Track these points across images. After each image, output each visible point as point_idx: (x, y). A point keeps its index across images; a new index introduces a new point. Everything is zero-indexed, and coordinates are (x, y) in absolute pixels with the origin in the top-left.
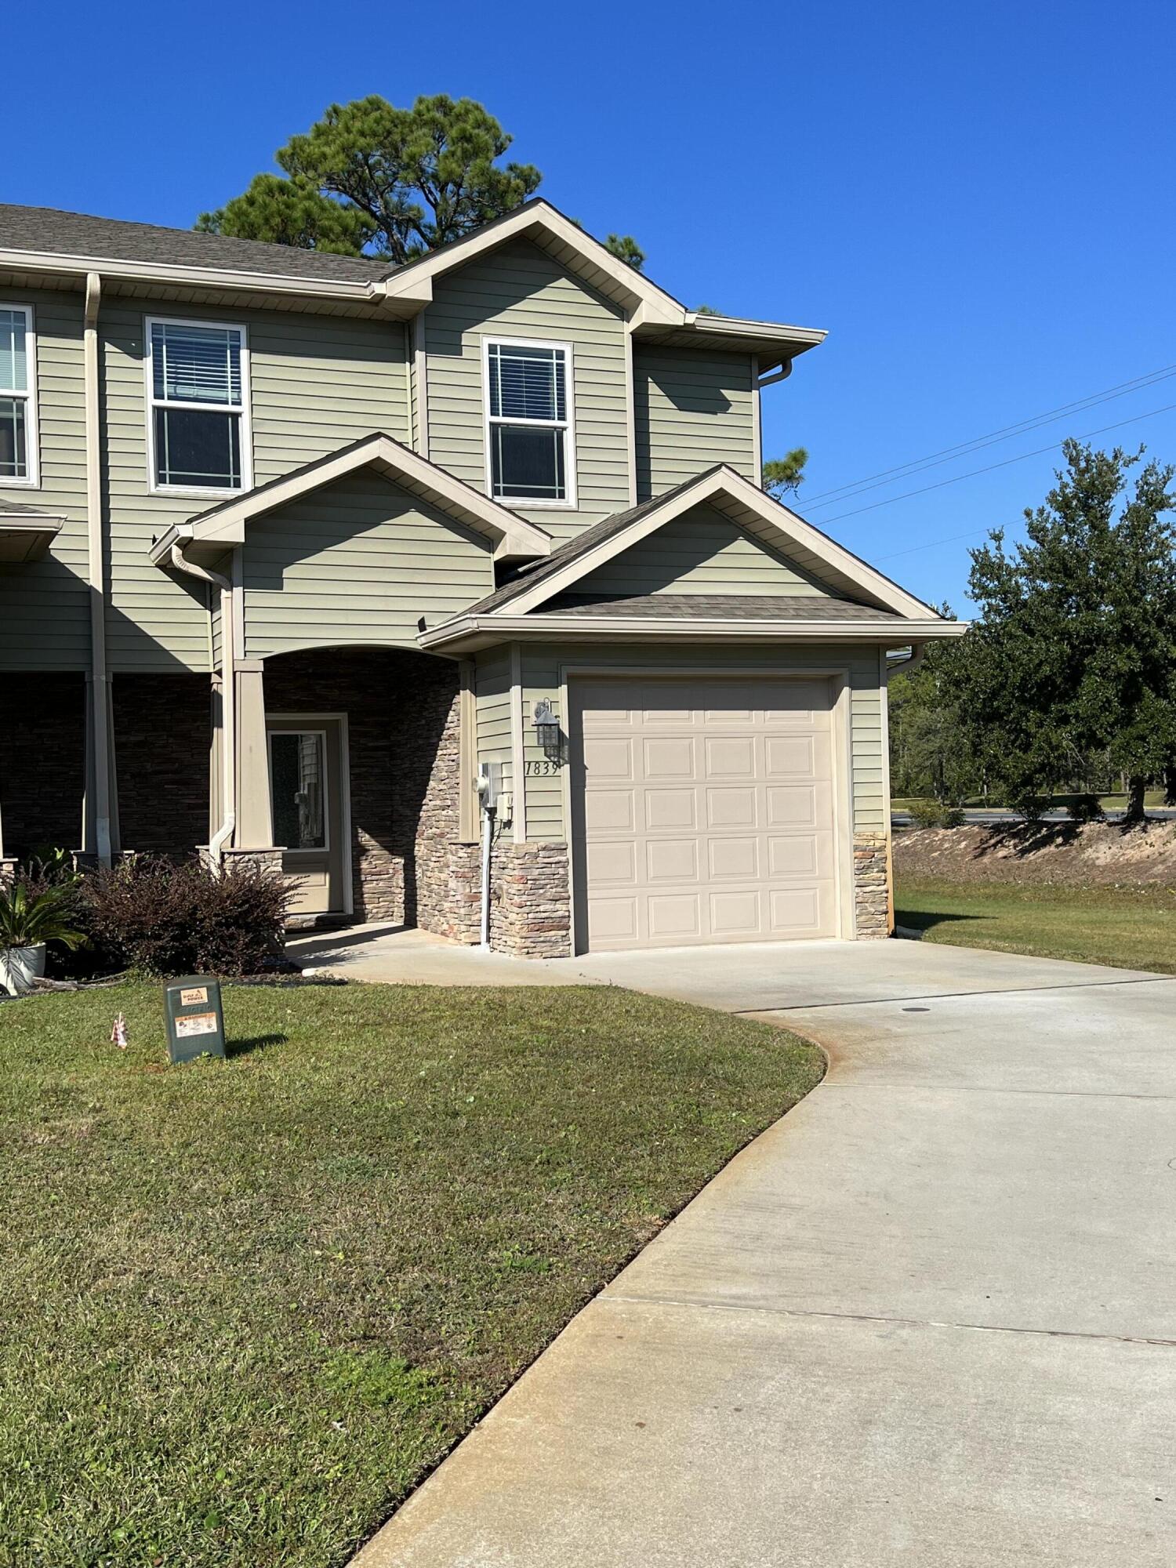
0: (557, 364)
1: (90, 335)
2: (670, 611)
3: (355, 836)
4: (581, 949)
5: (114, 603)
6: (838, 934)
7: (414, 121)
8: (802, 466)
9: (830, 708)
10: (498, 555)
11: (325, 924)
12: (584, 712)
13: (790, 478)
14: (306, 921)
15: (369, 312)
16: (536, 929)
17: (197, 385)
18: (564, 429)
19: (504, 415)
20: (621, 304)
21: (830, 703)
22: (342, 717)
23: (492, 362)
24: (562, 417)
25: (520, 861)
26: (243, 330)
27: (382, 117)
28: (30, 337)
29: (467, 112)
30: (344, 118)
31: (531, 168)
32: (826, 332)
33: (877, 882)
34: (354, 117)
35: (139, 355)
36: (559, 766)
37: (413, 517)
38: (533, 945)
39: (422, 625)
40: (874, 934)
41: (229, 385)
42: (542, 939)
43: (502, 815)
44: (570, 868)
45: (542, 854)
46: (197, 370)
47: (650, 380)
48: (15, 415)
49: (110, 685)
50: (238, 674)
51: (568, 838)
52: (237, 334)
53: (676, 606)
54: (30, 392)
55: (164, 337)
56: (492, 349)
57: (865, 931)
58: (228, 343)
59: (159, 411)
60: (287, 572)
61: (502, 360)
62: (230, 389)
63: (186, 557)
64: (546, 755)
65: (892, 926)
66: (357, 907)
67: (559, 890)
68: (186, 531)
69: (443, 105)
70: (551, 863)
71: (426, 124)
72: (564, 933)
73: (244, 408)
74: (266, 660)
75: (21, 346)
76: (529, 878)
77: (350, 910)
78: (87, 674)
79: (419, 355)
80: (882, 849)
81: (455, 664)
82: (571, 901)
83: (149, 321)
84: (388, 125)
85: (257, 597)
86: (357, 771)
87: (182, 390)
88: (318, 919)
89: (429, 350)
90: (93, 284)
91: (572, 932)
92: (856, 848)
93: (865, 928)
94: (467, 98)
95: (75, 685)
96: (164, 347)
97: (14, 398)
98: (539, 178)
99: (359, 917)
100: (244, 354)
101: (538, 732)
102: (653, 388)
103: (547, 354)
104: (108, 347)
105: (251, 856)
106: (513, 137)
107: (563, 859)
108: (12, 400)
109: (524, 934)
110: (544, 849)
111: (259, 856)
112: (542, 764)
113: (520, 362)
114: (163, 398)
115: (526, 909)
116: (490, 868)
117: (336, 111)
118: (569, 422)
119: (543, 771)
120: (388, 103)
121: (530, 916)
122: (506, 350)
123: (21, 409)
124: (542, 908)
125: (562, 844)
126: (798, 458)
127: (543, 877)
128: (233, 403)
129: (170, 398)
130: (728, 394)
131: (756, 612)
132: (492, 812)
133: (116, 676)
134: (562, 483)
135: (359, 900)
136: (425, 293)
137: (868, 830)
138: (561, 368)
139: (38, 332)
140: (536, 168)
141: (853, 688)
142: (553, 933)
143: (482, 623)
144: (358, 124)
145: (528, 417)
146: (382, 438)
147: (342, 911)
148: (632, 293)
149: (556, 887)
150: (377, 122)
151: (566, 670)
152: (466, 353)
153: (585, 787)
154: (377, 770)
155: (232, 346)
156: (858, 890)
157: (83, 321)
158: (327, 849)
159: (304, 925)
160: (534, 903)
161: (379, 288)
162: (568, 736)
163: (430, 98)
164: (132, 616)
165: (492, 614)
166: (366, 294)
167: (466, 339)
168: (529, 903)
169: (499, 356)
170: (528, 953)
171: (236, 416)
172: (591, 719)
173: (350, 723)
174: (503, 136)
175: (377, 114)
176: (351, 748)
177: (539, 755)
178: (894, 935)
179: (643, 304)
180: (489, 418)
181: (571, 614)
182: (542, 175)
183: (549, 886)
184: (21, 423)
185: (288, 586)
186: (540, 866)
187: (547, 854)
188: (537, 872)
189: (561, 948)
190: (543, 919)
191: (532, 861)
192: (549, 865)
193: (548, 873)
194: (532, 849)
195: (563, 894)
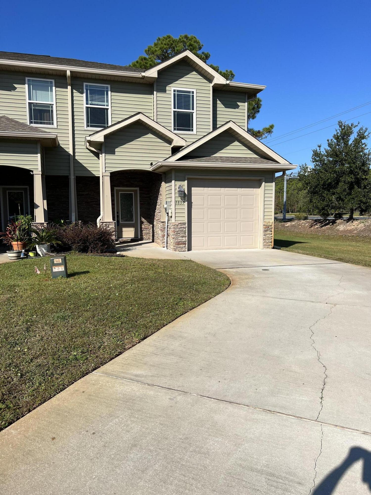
0: (192, 95)
1: (69, 87)
2: (215, 161)
3: (141, 219)
4: (189, 249)
5: (76, 158)
6: (259, 247)
7: (179, 41)
8: (273, 129)
9: (260, 188)
10: (172, 146)
11: (133, 240)
12: (192, 188)
13: (269, 132)
14: (128, 240)
15: (142, 81)
16: (177, 244)
17: (98, 101)
18: (193, 112)
19: (177, 109)
20: (210, 79)
21: (259, 187)
22: (138, 189)
23: (174, 94)
24: (193, 109)
25: (173, 227)
26: (109, 86)
27: (170, 40)
28: (54, 88)
29: (192, 38)
30: (161, 40)
31: (208, 53)
32: (266, 86)
33: (269, 234)
34: (163, 40)
35: (82, 93)
36: (184, 202)
37: (150, 135)
38: (176, 248)
39: (151, 164)
40: (268, 248)
41: (106, 101)
42: (179, 247)
43: (170, 215)
44: (187, 229)
46: (97, 97)
47: (218, 100)
48: (51, 109)
49: (75, 179)
50: (104, 176)
51: (186, 221)
52: (107, 87)
53: (217, 159)
54: (54, 103)
55: (89, 88)
56: (174, 91)
57: (265, 247)
58: (105, 90)
59: (87, 108)
60: (116, 150)
61: (177, 94)
62: (106, 102)
63: (90, 145)
64: (181, 199)
65: (273, 246)
66: (141, 237)
67: (183, 234)
68: (88, 138)
69: (186, 37)
71: (181, 42)
72: (185, 245)
73: (109, 107)
74: (111, 173)
75: (52, 91)
76: (176, 231)
77: (139, 237)
78: (69, 176)
79: (155, 93)
80: (271, 225)
81: (161, 175)
82: (187, 237)
83: (85, 84)
84: (171, 42)
85: (109, 156)
86: (141, 203)
87: (94, 103)
88: (131, 239)
89: (158, 91)
90: (68, 73)
91: (187, 245)
92: (264, 225)
93: (266, 246)
94: (191, 35)
95: (66, 179)
96: (89, 91)
97: (50, 104)
98: (210, 56)
99: (142, 239)
100: (109, 92)
101: (179, 193)
102: (218, 102)
103: (189, 92)
104: (74, 91)
105: (107, 223)
106: (204, 45)
107: (185, 226)
108: (49, 105)
109: (174, 245)
110: (180, 224)
111: (109, 223)
112: (180, 201)
113: (182, 94)
114: (88, 105)
115: (175, 239)
116: (168, 228)
117: (159, 39)
118: (195, 111)
119: (180, 203)
120: (172, 36)
121: (176, 241)
122: (178, 91)
123: (52, 107)
124: (179, 239)
125: (185, 222)
126: (272, 127)
127: (179, 231)
128: (107, 106)
129: (90, 104)
130: (239, 103)
131: (239, 161)
132: (168, 213)
133: (77, 177)
134: (192, 127)
135: (141, 235)
136: (155, 75)
137: (268, 220)
138: (193, 96)
139: (56, 87)
141: (266, 182)
142: (182, 245)
143: (163, 163)
144: (164, 42)
145: (184, 109)
146: (141, 114)
147: (138, 238)
148: (212, 75)
149: (183, 233)
150: (169, 41)
151: (187, 177)
152: (167, 92)
153: (192, 208)
154: (146, 203)
155: (106, 91)
156: (264, 236)
157: (67, 84)
158: (134, 222)
159: (128, 241)
160: (177, 237)
161: (143, 74)
162: (187, 193)
163: (183, 35)
164: (81, 161)
165: (166, 161)
166: (140, 76)
167: (167, 88)
168: (175, 238)
169: (176, 93)
170: (175, 250)
171: (107, 109)
172: (194, 190)
173: (140, 191)
174: (201, 45)
175: (169, 39)
176: (140, 197)
177: (179, 199)
178: (273, 248)
179: (215, 78)
180: (173, 110)
181: (188, 161)
183: (181, 233)
184: (52, 111)
185: (116, 154)
186: (179, 228)
187: (181, 225)
188: (178, 229)
189: (184, 249)
190: (179, 241)
191: (176, 227)
192: (181, 228)
193: (181, 230)
194: (177, 224)
195: (185, 235)
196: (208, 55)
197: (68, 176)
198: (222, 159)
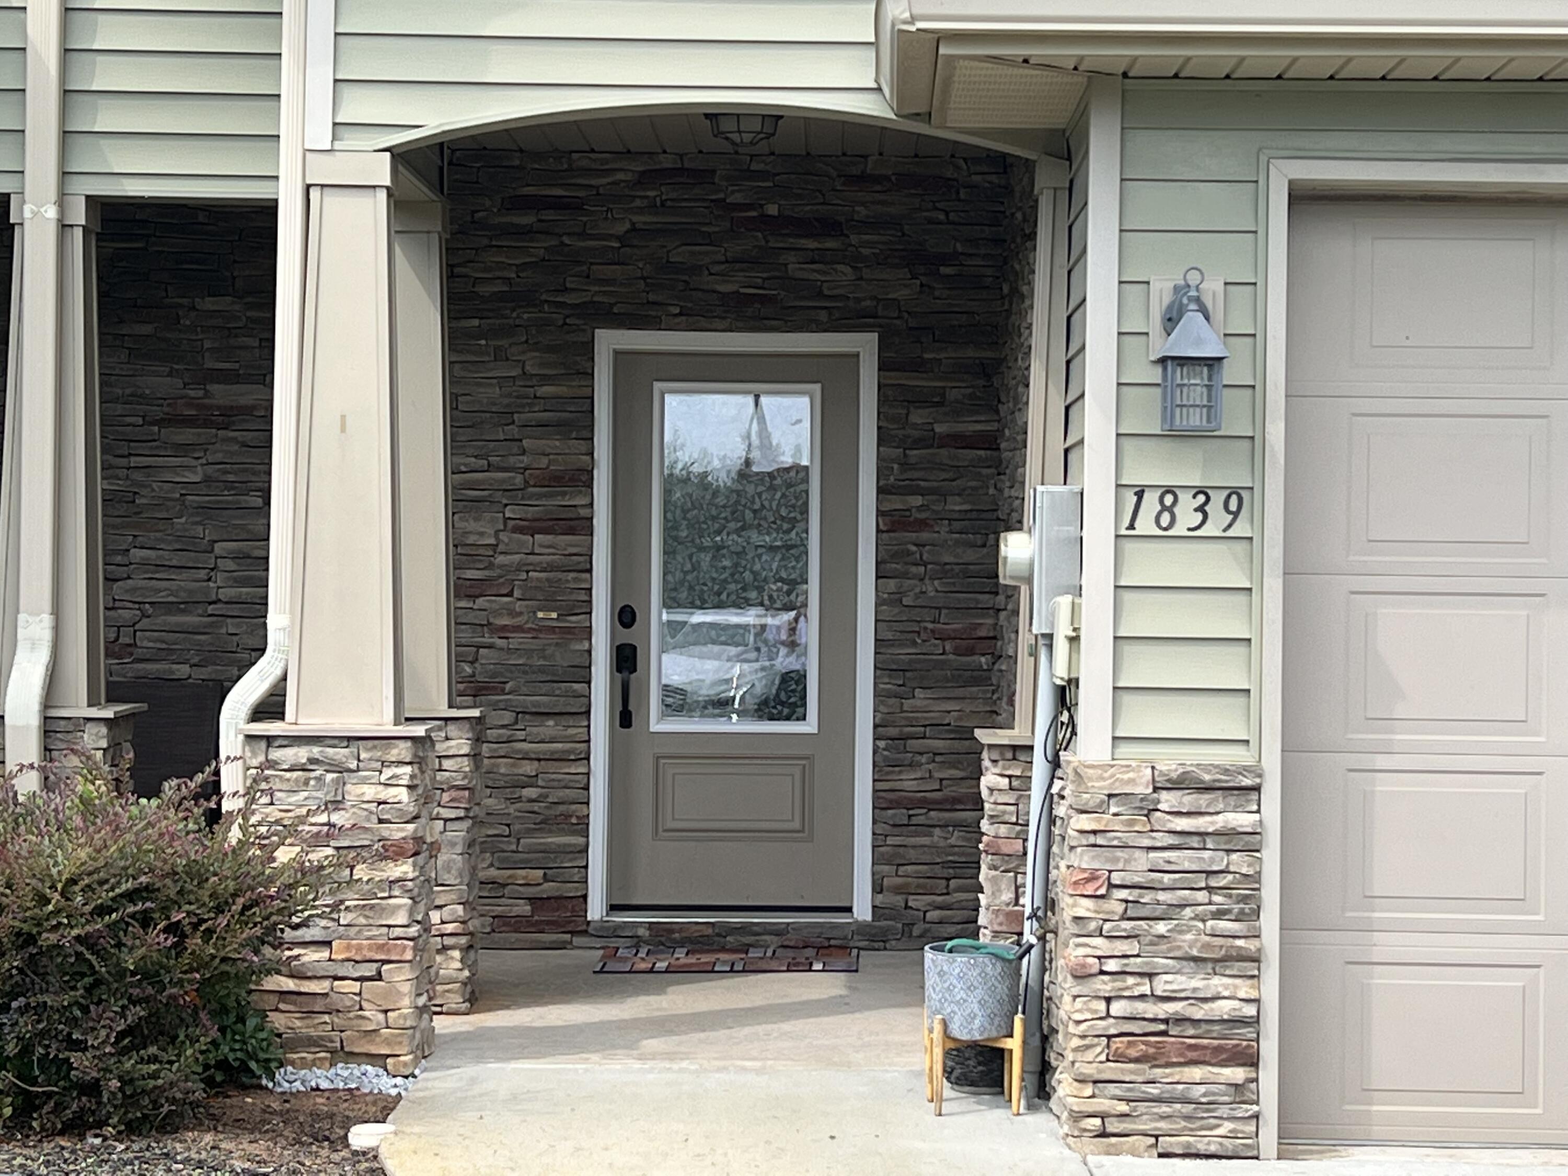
16: (1133, 1053)
22: (860, 345)
25: (1087, 823)
38: (1123, 1107)
42: (1153, 1090)
44: (1272, 854)
45: (1168, 800)
49: (79, 236)
50: (315, 194)
51: (1266, 752)
66: (884, 900)
67: (1224, 925)
70: (1202, 835)
72: (1238, 1074)
76: (1116, 878)
77: (862, 910)
82: (1273, 968)
91: (1270, 1075)
101: (1167, 386)
107: (1242, 820)
109: (1090, 1070)
110: (1178, 784)
111: (346, 751)
112: (1186, 496)
115: (1104, 986)
119: (1187, 516)
121: (1117, 1008)
124: (1161, 985)
125: (1245, 770)
127: (1166, 878)
132: (1048, 645)
135: (888, 880)
142: (1196, 1073)
147: (849, 910)
149: (1219, 914)
151: (1289, 174)
160: (1135, 964)
170: (1103, 1134)
177: (1178, 465)
183: (1188, 912)
186: (1165, 840)
187: (1188, 800)
188: (1143, 861)
189: (1226, 1127)
190: (1166, 1021)
191: (1131, 823)
192: (1195, 842)
193: (1187, 866)
194: (1131, 781)
195: (1240, 943)
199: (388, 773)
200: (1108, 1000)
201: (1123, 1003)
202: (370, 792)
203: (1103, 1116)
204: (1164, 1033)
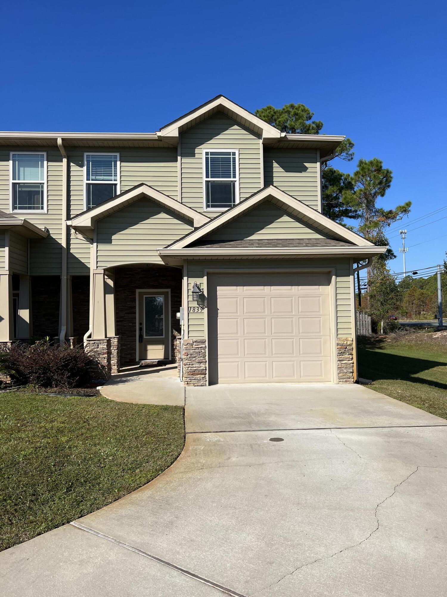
0: (233, 158)
1: (65, 160)
2: (250, 246)
3: (172, 332)
4: (213, 381)
5: (71, 252)
6: (332, 381)
7: (282, 112)
8: (410, 207)
9: (329, 285)
11: (161, 363)
12: (218, 287)
13: (405, 211)
14: (154, 362)
15: (156, 144)
16: (191, 374)
17: (103, 175)
18: (235, 181)
19: (211, 178)
21: (328, 283)
22: (169, 290)
23: (207, 159)
24: (234, 177)
25: (186, 347)
26: (118, 155)
27: (270, 111)
28: (45, 162)
29: (299, 107)
30: (260, 113)
31: (320, 122)
32: (345, 136)
33: (348, 359)
34: (262, 112)
35: (82, 166)
36: (203, 309)
37: (163, 215)
38: (190, 381)
40: (346, 381)
41: (113, 174)
42: (194, 378)
44: (207, 350)
45: (195, 344)
46: (103, 170)
47: (274, 161)
48: (40, 190)
50: (95, 274)
51: (206, 338)
52: (116, 157)
53: (252, 244)
54: (45, 181)
55: (91, 159)
56: (207, 154)
57: (342, 380)
58: (113, 159)
59: (88, 185)
60: (114, 237)
61: (211, 158)
62: (113, 176)
64: (198, 304)
65: (356, 378)
67: (202, 358)
68: (70, 223)
69: (292, 106)
71: (286, 112)
72: (203, 376)
73: (118, 182)
74: (105, 269)
75: (42, 166)
76: (189, 353)
77: (170, 359)
79: (179, 158)
80: (350, 345)
82: (207, 363)
83: (86, 154)
84: (272, 113)
85: (102, 247)
87: (98, 178)
88: (158, 361)
89: (182, 156)
90: (59, 141)
91: (207, 376)
92: (338, 344)
93: (343, 378)
94: (298, 104)
95: (57, 279)
96: (91, 163)
97: (41, 183)
98: (322, 125)
100: (118, 163)
101: (193, 295)
102: (275, 165)
103: (229, 154)
104: (72, 164)
106: (314, 113)
107: (204, 346)
108: (39, 184)
109: (186, 376)
110: (196, 342)
112: (196, 308)
113: (219, 158)
114: (90, 180)
115: (187, 366)
117: (258, 112)
118: (237, 179)
119: (196, 310)
120: (274, 107)
121: (189, 369)
122: (212, 154)
123: (43, 187)
124: (194, 366)
125: (203, 340)
126: (409, 204)
127: (195, 353)
128: (114, 181)
129: (92, 180)
130: (306, 164)
133: (71, 276)
136: (176, 134)
137: (344, 337)
138: (234, 159)
139: (48, 161)
140: (321, 121)
141: (337, 276)
142: (199, 376)
144: (263, 114)
145: (222, 178)
146: (144, 185)
147: (168, 359)
148: (259, 127)
149: (201, 357)
150: (269, 113)
151: (206, 271)
152: (197, 156)
153: (218, 317)
155: (114, 161)
156: (339, 362)
157: (62, 156)
158: (164, 337)
160: (191, 363)
161: (159, 134)
162: (206, 296)
163: (288, 105)
164: (77, 256)
165: (168, 249)
166: (156, 137)
167: (197, 151)
168: (188, 364)
169: (209, 156)
170: (188, 384)
171: (116, 185)
172: (221, 291)
173: (171, 293)
174: (311, 113)
175: (269, 111)
176: (172, 301)
177: (195, 304)
178: (357, 382)
179: (263, 130)
180: (205, 179)
181: (203, 248)
182: (323, 124)
183: (197, 357)
184: (42, 192)
185: (114, 242)
186: (193, 349)
187: (197, 344)
188: (192, 351)
189: (202, 382)
190: (195, 370)
191: (190, 347)
192: (198, 348)
193: (197, 351)
194: (190, 342)
195: (203, 360)
196: (321, 125)
197: (60, 276)
198: (261, 243)
199: (104, 344)
200: (188, 368)
201: (190, 368)
202: (102, 346)
203: (187, 382)
204: (195, 371)
